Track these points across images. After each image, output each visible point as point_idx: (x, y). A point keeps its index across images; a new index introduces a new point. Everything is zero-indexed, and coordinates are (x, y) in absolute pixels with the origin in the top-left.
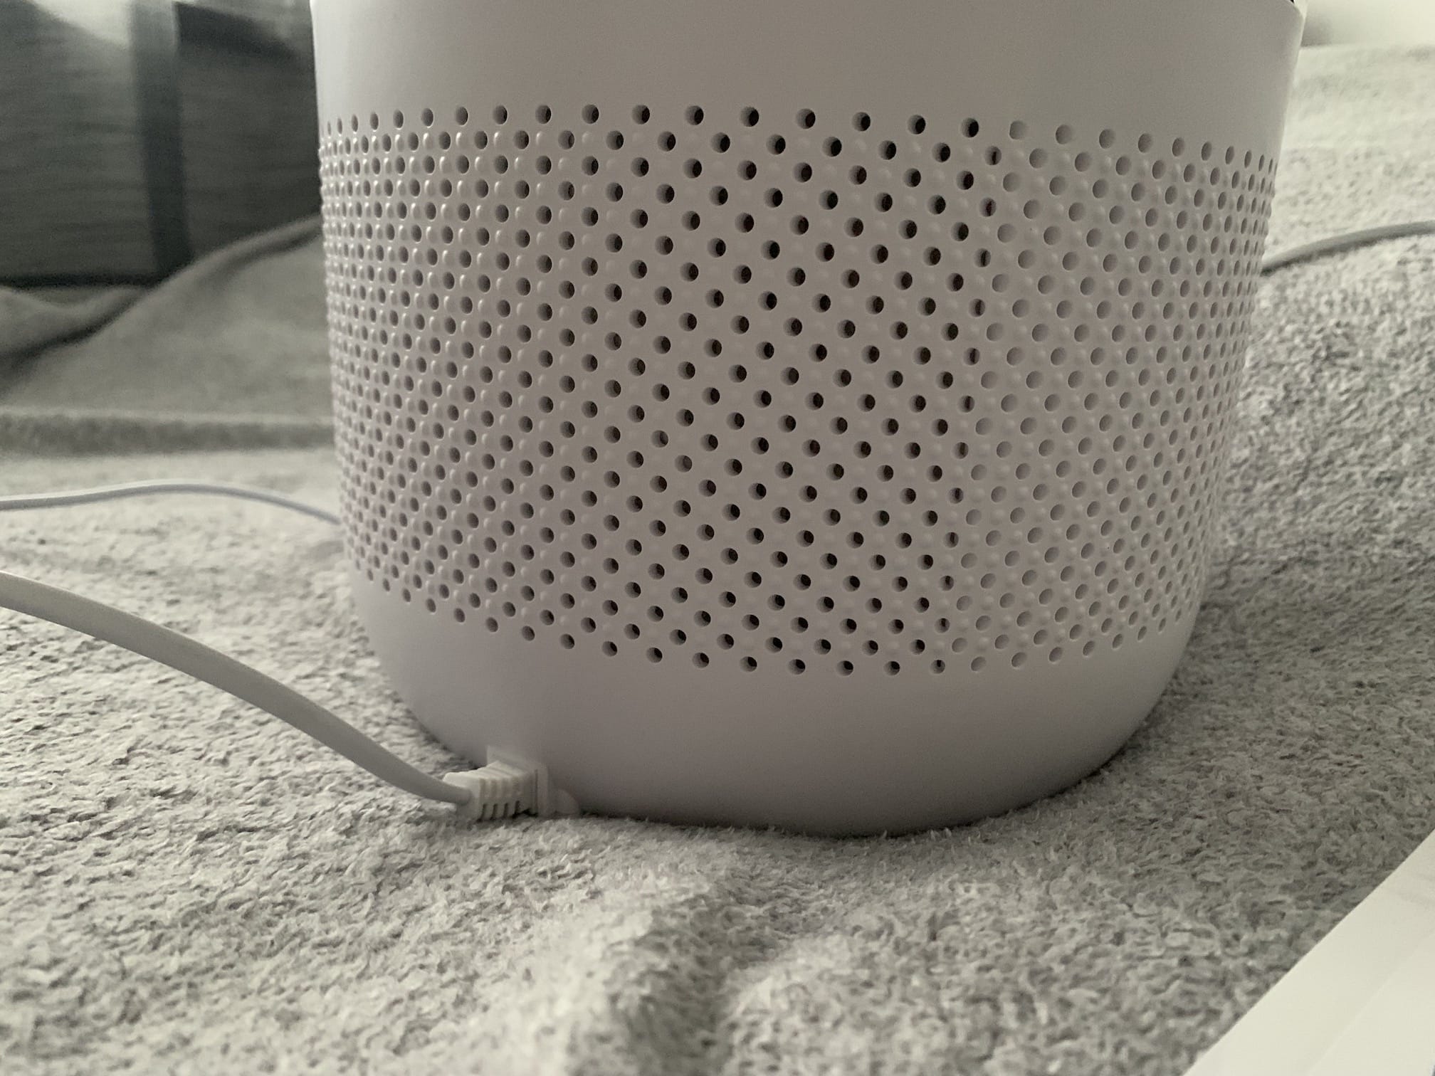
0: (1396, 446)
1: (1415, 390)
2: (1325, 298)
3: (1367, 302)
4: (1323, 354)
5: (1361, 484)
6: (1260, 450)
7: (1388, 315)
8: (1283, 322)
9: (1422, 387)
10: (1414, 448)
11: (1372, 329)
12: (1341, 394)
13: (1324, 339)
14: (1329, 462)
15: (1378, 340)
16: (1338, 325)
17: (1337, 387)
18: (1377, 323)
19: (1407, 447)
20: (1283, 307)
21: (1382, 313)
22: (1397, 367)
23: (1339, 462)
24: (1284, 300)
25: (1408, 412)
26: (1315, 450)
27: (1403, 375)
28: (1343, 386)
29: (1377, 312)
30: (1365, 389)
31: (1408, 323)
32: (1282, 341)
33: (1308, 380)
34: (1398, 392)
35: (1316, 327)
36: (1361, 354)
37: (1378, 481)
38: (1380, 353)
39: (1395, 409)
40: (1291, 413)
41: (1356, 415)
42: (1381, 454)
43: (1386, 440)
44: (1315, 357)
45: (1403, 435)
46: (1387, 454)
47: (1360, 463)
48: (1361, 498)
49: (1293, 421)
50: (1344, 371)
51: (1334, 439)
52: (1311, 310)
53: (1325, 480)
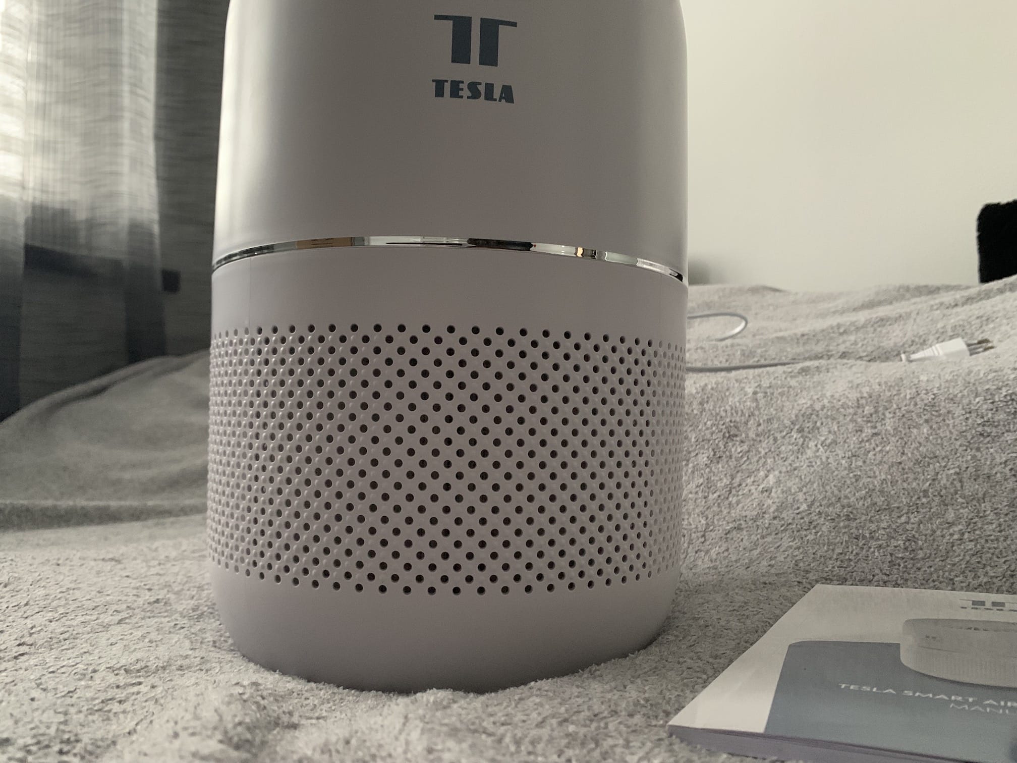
0: (767, 476)
1: (770, 451)
2: (722, 409)
3: (742, 411)
4: (727, 435)
5: (756, 494)
6: (707, 479)
7: (752, 418)
8: (706, 420)
9: (773, 449)
10: (775, 476)
11: (746, 423)
12: (739, 453)
13: (726, 428)
14: (740, 485)
15: (750, 429)
16: (731, 421)
17: (736, 450)
18: (748, 421)
19: (771, 477)
20: (704, 413)
21: (749, 416)
22: (760, 441)
23: (744, 485)
24: (704, 410)
25: (769, 461)
26: (733, 479)
27: (764, 445)
28: (739, 450)
29: (747, 415)
30: (748, 451)
31: (761, 421)
32: (707, 429)
33: (723, 447)
34: (763, 452)
35: (721, 423)
36: (744, 435)
37: (762, 492)
38: (752, 435)
39: (763, 460)
40: (718, 462)
41: (747, 463)
42: (761, 481)
43: (762, 473)
44: (724, 436)
45: (768, 471)
46: (764, 480)
47: (753, 485)
48: (757, 500)
49: (720, 466)
50: (738, 443)
51: (739, 474)
52: (717, 414)
53: (740, 493)
